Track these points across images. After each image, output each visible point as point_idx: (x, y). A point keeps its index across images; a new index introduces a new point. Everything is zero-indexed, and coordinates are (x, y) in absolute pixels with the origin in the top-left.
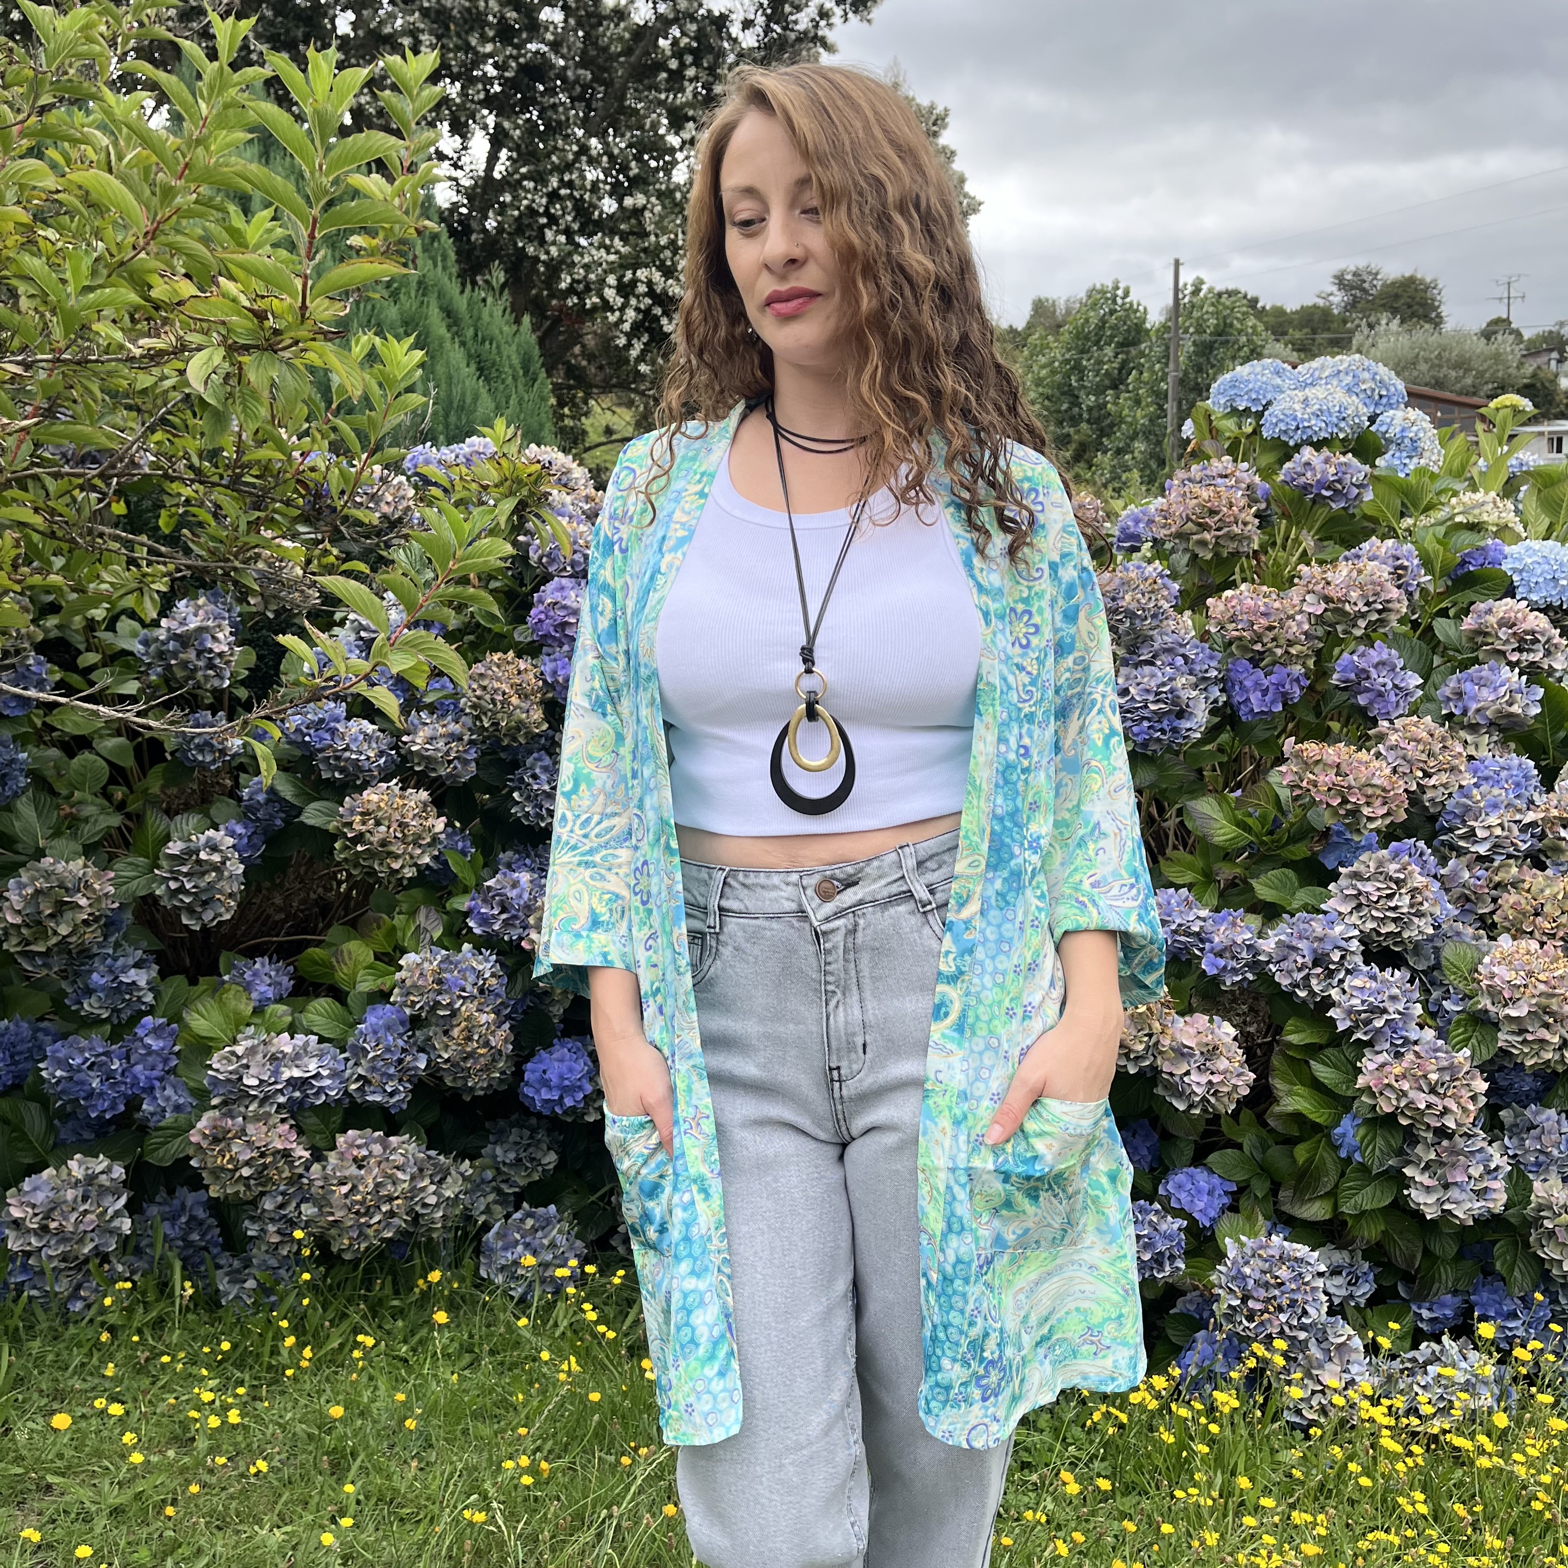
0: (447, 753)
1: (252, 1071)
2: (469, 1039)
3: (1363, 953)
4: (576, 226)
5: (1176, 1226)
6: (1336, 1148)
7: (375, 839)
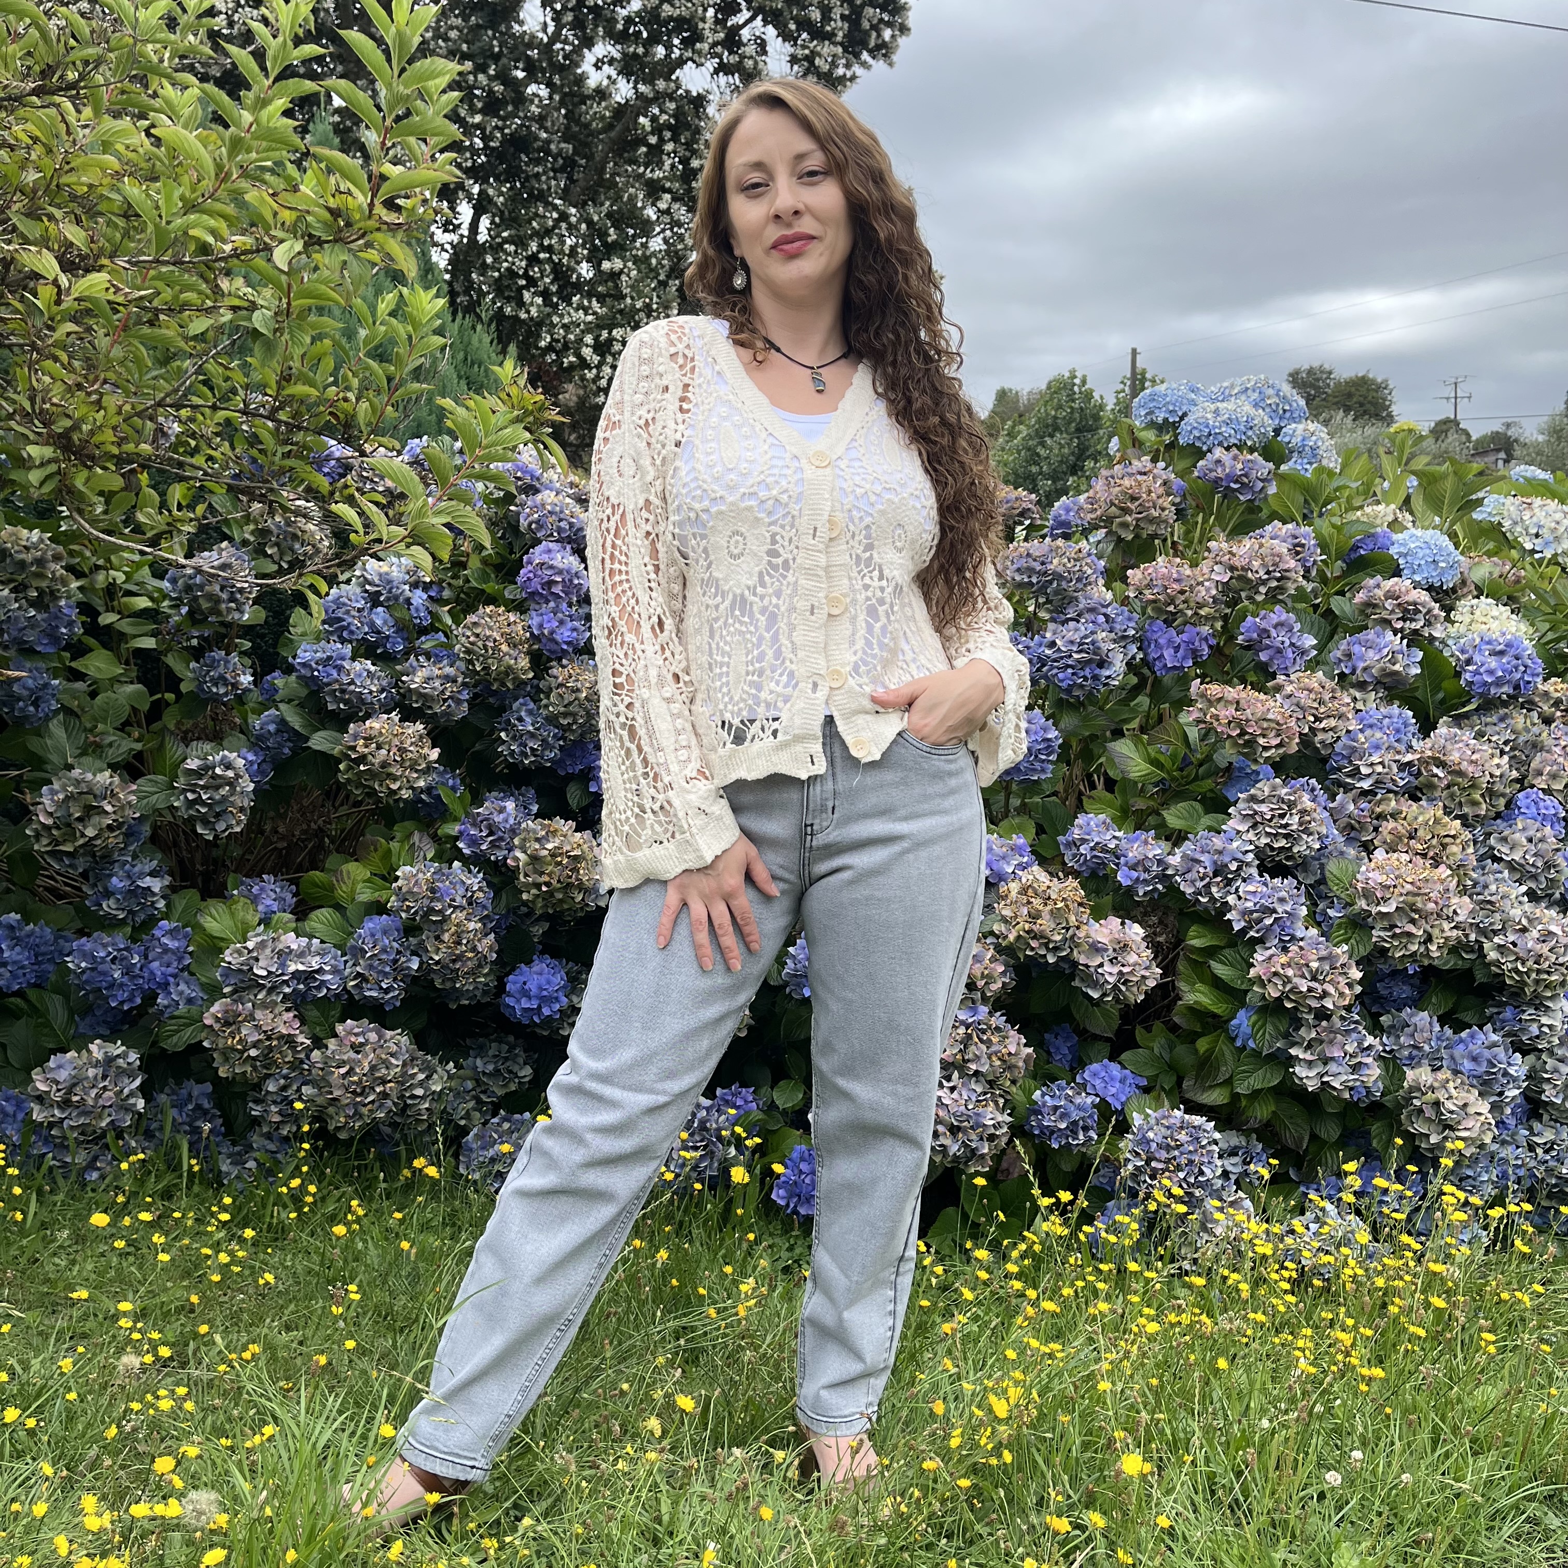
0: (443, 692)
1: (261, 964)
2: (459, 943)
3: (1258, 867)
4: (554, 288)
5: (1089, 1100)
6: (1233, 1040)
7: (376, 761)
